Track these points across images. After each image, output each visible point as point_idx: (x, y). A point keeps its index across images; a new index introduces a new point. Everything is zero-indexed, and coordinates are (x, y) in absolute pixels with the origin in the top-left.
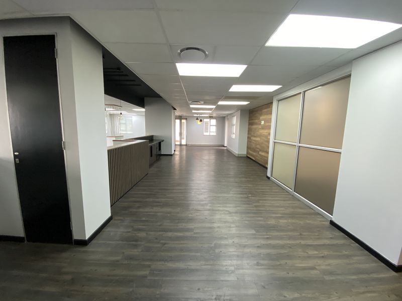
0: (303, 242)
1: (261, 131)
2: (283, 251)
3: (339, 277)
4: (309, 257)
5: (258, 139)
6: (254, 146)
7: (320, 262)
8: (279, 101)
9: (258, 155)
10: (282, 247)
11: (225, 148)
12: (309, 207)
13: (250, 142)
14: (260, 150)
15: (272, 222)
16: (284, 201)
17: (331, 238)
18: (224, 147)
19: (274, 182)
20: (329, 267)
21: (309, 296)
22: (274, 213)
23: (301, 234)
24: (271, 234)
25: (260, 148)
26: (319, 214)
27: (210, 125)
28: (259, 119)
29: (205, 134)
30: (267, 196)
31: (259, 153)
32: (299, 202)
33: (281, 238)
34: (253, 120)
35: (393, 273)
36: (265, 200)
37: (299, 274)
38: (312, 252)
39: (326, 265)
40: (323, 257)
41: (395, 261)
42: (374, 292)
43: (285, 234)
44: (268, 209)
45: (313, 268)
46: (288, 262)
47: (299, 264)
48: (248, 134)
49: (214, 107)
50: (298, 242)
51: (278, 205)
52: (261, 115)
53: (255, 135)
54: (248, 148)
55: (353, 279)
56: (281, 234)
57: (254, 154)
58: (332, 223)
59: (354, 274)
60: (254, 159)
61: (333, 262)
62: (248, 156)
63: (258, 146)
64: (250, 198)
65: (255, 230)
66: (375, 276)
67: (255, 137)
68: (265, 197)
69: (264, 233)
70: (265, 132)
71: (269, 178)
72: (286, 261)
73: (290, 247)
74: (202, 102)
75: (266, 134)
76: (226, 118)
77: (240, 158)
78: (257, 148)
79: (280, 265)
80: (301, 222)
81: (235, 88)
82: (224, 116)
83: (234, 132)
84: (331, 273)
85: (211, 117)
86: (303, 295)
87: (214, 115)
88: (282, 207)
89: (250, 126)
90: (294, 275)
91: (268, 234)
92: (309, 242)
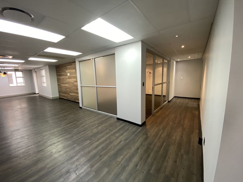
0: (112, 133)
1: (68, 80)
2: (107, 142)
3: (130, 139)
4: (118, 138)
5: (67, 85)
6: (64, 90)
7: (121, 137)
8: (79, 62)
9: (69, 96)
10: (106, 140)
11: (38, 95)
12: (107, 116)
13: (61, 88)
14: (70, 92)
15: (95, 131)
16: (95, 117)
17: (120, 125)
18: (35, 94)
19: (85, 109)
20: (125, 137)
21: (126, 153)
22: (94, 126)
23: (110, 130)
24: (98, 137)
25: (69, 91)
26: (111, 117)
27: (16, 77)
28: (65, 72)
29: (11, 85)
30: (85, 118)
31: (69, 94)
32: (101, 115)
33: (103, 136)
34: (60, 73)
35: (141, 128)
36: (86, 121)
37: (118, 148)
38: (117, 135)
39: (124, 137)
40: (121, 134)
41: (140, 123)
42: (140, 137)
43: (104, 133)
44: (90, 125)
45: (121, 141)
46: (112, 145)
47: (116, 143)
48: (58, 82)
49: (23, 61)
50: (110, 133)
51: (93, 120)
52: (67, 69)
53: (64, 83)
54: (59, 92)
55: (133, 137)
56: (102, 134)
57: (66, 95)
58: (118, 119)
59: (132, 135)
60: (66, 99)
61: (125, 134)
62: (61, 97)
63: (68, 90)
64: (77, 123)
65: (89, 140)
66: (137, 132)
67: (64, 84)
68: (84, 119)
69: (95, 139)
70: (72, 80)
71: (81, 108)
72: (111, 146)
73: (109, 138)
74: (11, 57)
75: (72, 81)
76: (33, 71)
77: (54, 100)
78: (67, 91)
79: (110, 149)
80: (107, 124)
81: (50, 50)
82: (31, 69)
83: (45, 82)
84: (127, 139)
85: (16, 70)
86: (124, 155)
87: (20, 68)
88: (96, 121)
89: (59, 77)
90: (117, 149)
91: (97, 138)
92: (115, 131)
